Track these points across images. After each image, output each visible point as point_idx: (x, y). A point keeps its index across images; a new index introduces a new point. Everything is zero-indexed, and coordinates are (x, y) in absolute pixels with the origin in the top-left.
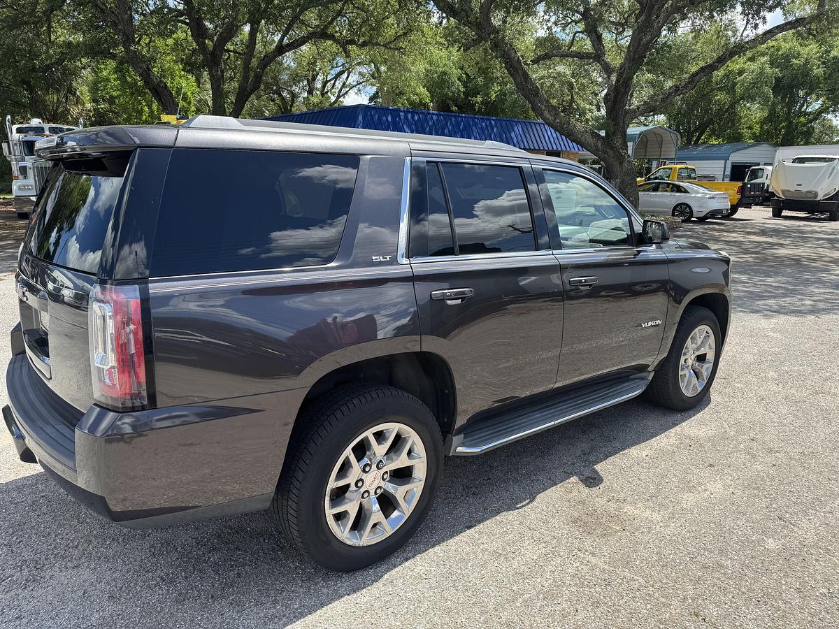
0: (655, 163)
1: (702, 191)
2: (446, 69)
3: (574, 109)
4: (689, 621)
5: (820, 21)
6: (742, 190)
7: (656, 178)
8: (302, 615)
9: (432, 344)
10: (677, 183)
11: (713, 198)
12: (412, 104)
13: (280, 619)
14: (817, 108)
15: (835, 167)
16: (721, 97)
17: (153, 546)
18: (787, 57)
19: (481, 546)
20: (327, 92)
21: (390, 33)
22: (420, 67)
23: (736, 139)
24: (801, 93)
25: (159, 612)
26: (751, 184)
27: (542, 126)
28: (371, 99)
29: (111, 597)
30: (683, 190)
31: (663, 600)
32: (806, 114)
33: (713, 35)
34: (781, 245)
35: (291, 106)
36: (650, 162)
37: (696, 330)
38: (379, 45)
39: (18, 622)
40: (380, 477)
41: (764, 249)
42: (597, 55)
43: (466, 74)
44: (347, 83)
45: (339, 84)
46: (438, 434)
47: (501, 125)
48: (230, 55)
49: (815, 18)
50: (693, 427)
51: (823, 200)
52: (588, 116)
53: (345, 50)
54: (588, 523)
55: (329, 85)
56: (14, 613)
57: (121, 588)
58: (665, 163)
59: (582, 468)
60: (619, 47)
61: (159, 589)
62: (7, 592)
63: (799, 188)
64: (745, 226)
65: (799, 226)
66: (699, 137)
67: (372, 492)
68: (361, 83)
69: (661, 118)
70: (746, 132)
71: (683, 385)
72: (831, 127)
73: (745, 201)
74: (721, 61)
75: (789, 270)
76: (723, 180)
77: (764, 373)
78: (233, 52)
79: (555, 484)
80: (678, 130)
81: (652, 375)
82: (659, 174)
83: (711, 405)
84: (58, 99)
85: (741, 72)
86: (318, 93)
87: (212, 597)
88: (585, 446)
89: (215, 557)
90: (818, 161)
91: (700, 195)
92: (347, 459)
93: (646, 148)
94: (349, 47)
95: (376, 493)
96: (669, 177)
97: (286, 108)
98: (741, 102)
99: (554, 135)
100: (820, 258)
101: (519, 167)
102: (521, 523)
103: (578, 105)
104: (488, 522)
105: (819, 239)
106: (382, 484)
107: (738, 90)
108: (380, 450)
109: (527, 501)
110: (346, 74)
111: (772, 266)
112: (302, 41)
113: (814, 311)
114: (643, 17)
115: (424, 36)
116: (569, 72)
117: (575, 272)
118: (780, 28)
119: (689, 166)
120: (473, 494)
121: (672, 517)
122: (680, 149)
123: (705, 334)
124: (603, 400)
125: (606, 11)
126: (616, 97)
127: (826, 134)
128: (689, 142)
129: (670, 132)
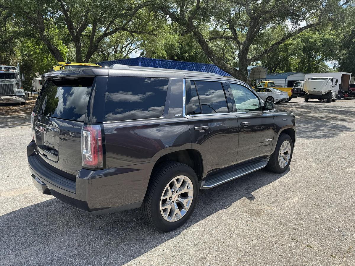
0: (257, 80)
1: (278, 91)
2: (173, 43)
3: (225, 59)
4: (292, 241)
5: (320, 25)
6: (293, 91)
7: (259, 87)
8: (153, 247)
9: (195, 147)
10: (268, 88)
11: (282, 94)
12: (159, 57)
13: (146, 249)
14: (319, 58)
15: (328, 82)
16: (282, 54)
17: (89, 227)
18: (308, 39)
19: (214, 222)
20: (123, 52)
21: (150, 28)
22: (162, 42)
23: (289, 71)
24: (313, 53)
25: (99, 249)
26: (296, 88)
27: (213, 66)
28: (141, 55)
29: (79, 245)
30: (270, 91)
31: (282, 235)
32: (315, 61)
33: (279, 30)
34: (310, 112)
35: (108, 58)
36: (255, 80)
37: (284, 142)
38: (146, 33)
39: (45, 255)
40: (177, 196)
41: (304, 114)
42: (235, 38)
43: (181, 45)
44: (131, 48)
45: (127, 49)
46: (197, 180)
47: (197, 66)
48: (83, 37)
49: (317, 24)
50: (285, 179)
51: (324, 94)
52: (230, 62)
53: (132, 35)
54: (251, 212)
55: (123, 49)
56: (42, 252)
57: (82, 242)
58: (262, 80)
59: (246, 194)
60: (243, 34)
61: (97, 241)
62: (37, 245)
63: (314, 90)
64: (295, 105)
65: (316, 105)
66: (275, 70)
67: (175, 202)
68: (137, 48)
69: (259, 62)
70: (292, 68)
71: (280, 163)
72: (325, 66)
73: (294, 95)
74: (283, 40)
75: (313, 122)
76: (285, 87)
77: (308, 159)
78: (84, 35)
79: (237, 200)
80: (266, 67)
81: (269, 159)
82: (260, 85)
83: (290, 171)
84: (6, 55)
85: (290, 44)
86: (119, 52)
87: (118, 243)
88: (246, 187)
89: (115, 230)
90: (321, 79)
91: (277, 93)
92: (167, 189)
93: (254, 74)
94: (134, 34)
95: (176, 202)
96: (264, 86)
97: (105, 58)
98: (290, 56)
99: (218, 70)
100: (326, 117)
101: (221, 82)
102: (227, 213)
103: (226, 57)
104: (215, 213)
105: (324, 110)
106: (178, 199)
107: (289, 51)
108: (178, 185)
109: (228, 206)
110: (130, 44)
111: (307, 120)
112: (114, 32)
113: (325, 137)
114: (252, 23)
115: (164, 29)
116: (222, 44)
117: (242, 120)
118: (305, 28)
119: (272, 82)
120: (207, 204)
121: (281, 209)
122: (267, 75)
123: (287, 144)
124: (252, 169)
125: (238, 20)
126: (243, 54)
127: (323, 69)
128: (271, 72)
129: (263, 68)
